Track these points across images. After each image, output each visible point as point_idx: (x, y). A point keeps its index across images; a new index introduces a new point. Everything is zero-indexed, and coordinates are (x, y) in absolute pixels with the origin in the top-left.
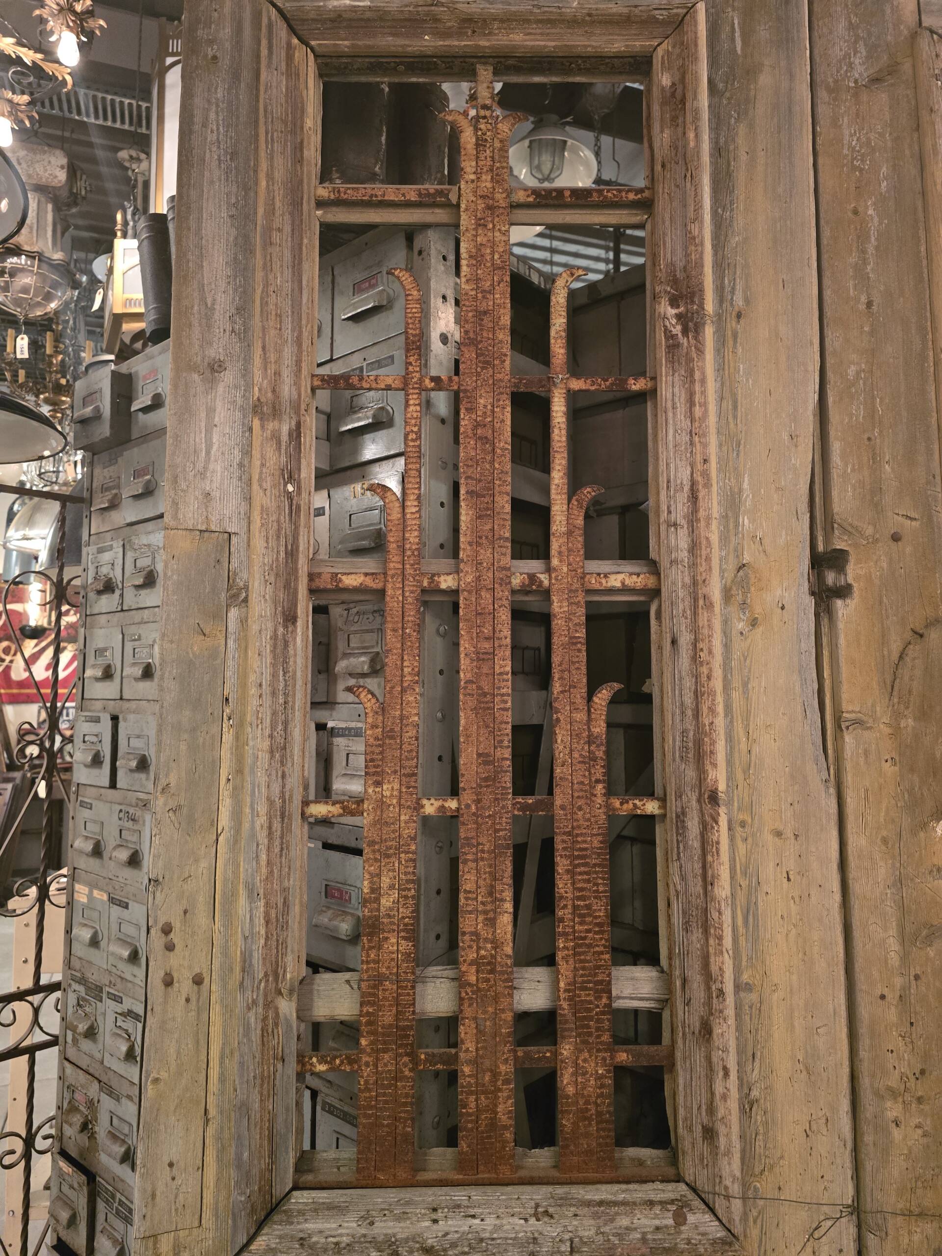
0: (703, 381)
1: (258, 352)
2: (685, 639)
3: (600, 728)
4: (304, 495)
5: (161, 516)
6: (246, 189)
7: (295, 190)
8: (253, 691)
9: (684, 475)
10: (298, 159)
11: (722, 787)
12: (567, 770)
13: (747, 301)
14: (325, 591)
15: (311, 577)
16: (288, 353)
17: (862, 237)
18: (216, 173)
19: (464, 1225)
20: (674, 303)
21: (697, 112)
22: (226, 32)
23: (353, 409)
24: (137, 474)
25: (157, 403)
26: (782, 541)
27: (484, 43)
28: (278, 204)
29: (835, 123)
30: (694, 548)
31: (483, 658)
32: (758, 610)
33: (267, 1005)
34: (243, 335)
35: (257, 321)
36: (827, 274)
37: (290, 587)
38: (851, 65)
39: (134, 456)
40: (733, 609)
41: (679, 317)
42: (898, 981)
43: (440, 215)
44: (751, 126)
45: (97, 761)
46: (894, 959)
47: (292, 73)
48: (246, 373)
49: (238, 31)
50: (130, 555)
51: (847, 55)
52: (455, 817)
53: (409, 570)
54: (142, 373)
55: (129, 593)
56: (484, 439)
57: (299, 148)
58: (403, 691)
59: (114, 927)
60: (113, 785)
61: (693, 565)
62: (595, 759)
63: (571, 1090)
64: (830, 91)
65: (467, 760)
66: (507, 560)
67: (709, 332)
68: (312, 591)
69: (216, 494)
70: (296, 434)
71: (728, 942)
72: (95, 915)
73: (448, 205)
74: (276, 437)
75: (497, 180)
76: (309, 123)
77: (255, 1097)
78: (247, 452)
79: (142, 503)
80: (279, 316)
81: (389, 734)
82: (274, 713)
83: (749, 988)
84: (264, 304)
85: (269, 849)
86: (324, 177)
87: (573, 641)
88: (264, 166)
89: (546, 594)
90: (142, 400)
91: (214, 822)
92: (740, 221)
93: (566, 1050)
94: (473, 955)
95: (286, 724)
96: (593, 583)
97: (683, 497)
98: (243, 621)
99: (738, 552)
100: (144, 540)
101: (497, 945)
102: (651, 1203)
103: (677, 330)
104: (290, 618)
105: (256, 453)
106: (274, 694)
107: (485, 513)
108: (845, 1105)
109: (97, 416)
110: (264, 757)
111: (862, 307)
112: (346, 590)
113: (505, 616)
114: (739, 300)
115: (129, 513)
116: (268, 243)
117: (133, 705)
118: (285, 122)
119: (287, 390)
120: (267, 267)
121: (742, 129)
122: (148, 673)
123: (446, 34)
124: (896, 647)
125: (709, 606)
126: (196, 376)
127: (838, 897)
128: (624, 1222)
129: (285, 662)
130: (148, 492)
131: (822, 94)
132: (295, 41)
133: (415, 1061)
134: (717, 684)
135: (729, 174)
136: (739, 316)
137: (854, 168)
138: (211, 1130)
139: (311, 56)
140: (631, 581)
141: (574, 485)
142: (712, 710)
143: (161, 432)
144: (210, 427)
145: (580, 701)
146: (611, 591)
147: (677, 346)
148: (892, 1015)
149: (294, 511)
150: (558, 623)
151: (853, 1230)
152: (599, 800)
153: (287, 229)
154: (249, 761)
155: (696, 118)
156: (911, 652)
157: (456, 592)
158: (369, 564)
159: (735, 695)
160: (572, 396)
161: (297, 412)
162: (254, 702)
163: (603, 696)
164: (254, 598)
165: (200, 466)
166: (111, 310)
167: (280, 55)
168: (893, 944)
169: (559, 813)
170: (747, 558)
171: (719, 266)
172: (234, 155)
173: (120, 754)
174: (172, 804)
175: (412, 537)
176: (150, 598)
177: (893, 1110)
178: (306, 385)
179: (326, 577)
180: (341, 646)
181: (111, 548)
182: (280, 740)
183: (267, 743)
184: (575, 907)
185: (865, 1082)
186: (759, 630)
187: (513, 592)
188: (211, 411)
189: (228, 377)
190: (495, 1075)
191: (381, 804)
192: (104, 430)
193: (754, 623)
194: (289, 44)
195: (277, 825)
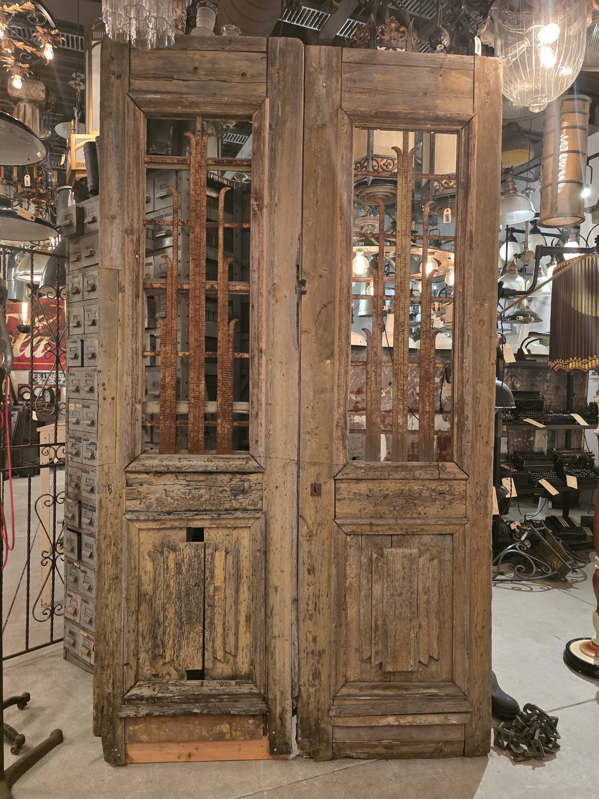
0: (262, 226)
1: (126, 213)
2: (256, 306)
3: (231, 332)
4: (141, 259)
5: (97, 264)
6: (122, 159)
7: (137, 159)
8: (127, 317)
9: (257, 255)
10: (138, 149)
11: (264, 348)
12: (221, 344)
13: (279, 200)
14: (148, 289)
15: (144, 284)
16: (136, 213)
17: (316, 179)
18: (112, 153)
19: (188, 463)
20: (256, 201)
21: (264, 137)
22: (114, 104)
23: (161, 230)
24: (87, 248)
25: (94, 220)
26: (286, 277)
27: (197, 111)
28: (132, 165)
29: (310, 140)
30: (259, 278)
31: (196, 310)
32: (278, 297)
33: (133, 405)
34: (121, 207)
35: (125, 203)
36: (304, 192)
37: (137, 287)
38: (317, 120)
39: (85, 241)
40: (271, 297)
41: (257, 205)
42: (312, 403)
43: (185, 167)
44: (283, 142)
45: (76, 357)
46: (311, 397)
47: (135, 119)
48: (122, 219)
49: (118, 104)
50: (85, 279)
51: (316, 117)
52: (187, 357)
53: (174, 283)
54: (88, 208)
55: (86, 294)
56: (197, 242)
57: (138, 145)
58: (172, 319)
59: (85, 415)
60: (82, 366)
61: (258, 283)
62: (230, 341)
63: (220, 432)
64: (309, 129)
65: (192, 340)
66: (204, 280)
67: (265, 211)
68: (145, 289)
69: (114, 258)
70: (138, 239)
71: (264, 390)
72: (77, 413)
73: (187, 164)
74: (132, 240)
75: (202, 157)
76: (141, 137)
77: (129, 428)
78: (123, 245)
79: (89, 259)
80: (133, 202)
81: (168, 332)
82: (133, 324)
83: (270, 404)
84: (128, 198)
85: (132, 362)
86: (148, 153)
87: (224, 306)
88: (127, 152)
89: (217, 291)
90: (88, 219)
91: (116, 355)
92: (277, 175)
93: (219, 421)
94: (193, 395)
95: (137, 328)
96: (231, 288)
97: (256, 262)
98: (123, 297)
99: (273, 280)
100: (91, 273)
101: (200, 392)
102: (240, 459)
103: (256, 209)
104: (137, 296)
105: (126, 245)
106: (133, 318)
107: (197, 265)
108: (296, 436)
109: (71, 225)
110: (130, 337)
111: (315, 203)
112: (155, 288)
113: (203, 298)
114: (276, 200)
115: (85, 263)
116: (129, 178)
117: (89, 336)
118: (133, 137)
119: (135, 225)
120: (128, 186)
121: (280, 142)
122: (94, 323)
123: (185, 107)
124: (318, 309)
125: (262, 295)
126: (107, 220)
127: (297, 381)
128: (232, 463)
129: (136, 309)
130: (91, 255)
131: (307, 130)
132: (137, 108)
133: (176, 424)
134: (264, 319)
135: (275, 158)
136: (276, 205)
137: (315, 156)
138: (118, 438)
139: (142, 114)
140: (242, 288)
141: (225, 257)
142: (262, 326)
143: (97, 232)
144: (112, 236)
145: (226, 324)
146: (237, 291)
147: (256, 214)
148: (310, 412)
149: (138, 263)
150: (220, 300)
151: (296, 469)
152: (231, 353)
153: (135, 173)
154: (126, 337)
155: (264, 139)
156: (323, 311)
157: (188, 290)
158: (163, 281)
159: (270, 323)
160: (225, 229)
161: (139, 232)
162: (127, 320)
163: (233, 323)
164: (126, 290)
165: (109, 249)
166: (70, 167)
167: (131, 113)
168: (312, 393)
169: (219, 356)
170: (275, 282)
171: (271, 188)
172: (117, 147)
173: (85, 353)
174: (104, 350)
175: (175, 272)
176: (93, 295)
177: (308, 437)
178: (141, 224)
179: (149, 284)
180: (158, 309)
181: (78, 276)
182: (135, 332)
183: (131, 333)
184: (223, 383)
185: (301, 430)
186: (278, 303)
187: (206, 291)
188: (112, 231)
189: (118, 221)
190: (198, 428)
191: (166, 352)
192: (74, 230)
193: (277, 301)
194: (134, 109)
195: (135, 357)
